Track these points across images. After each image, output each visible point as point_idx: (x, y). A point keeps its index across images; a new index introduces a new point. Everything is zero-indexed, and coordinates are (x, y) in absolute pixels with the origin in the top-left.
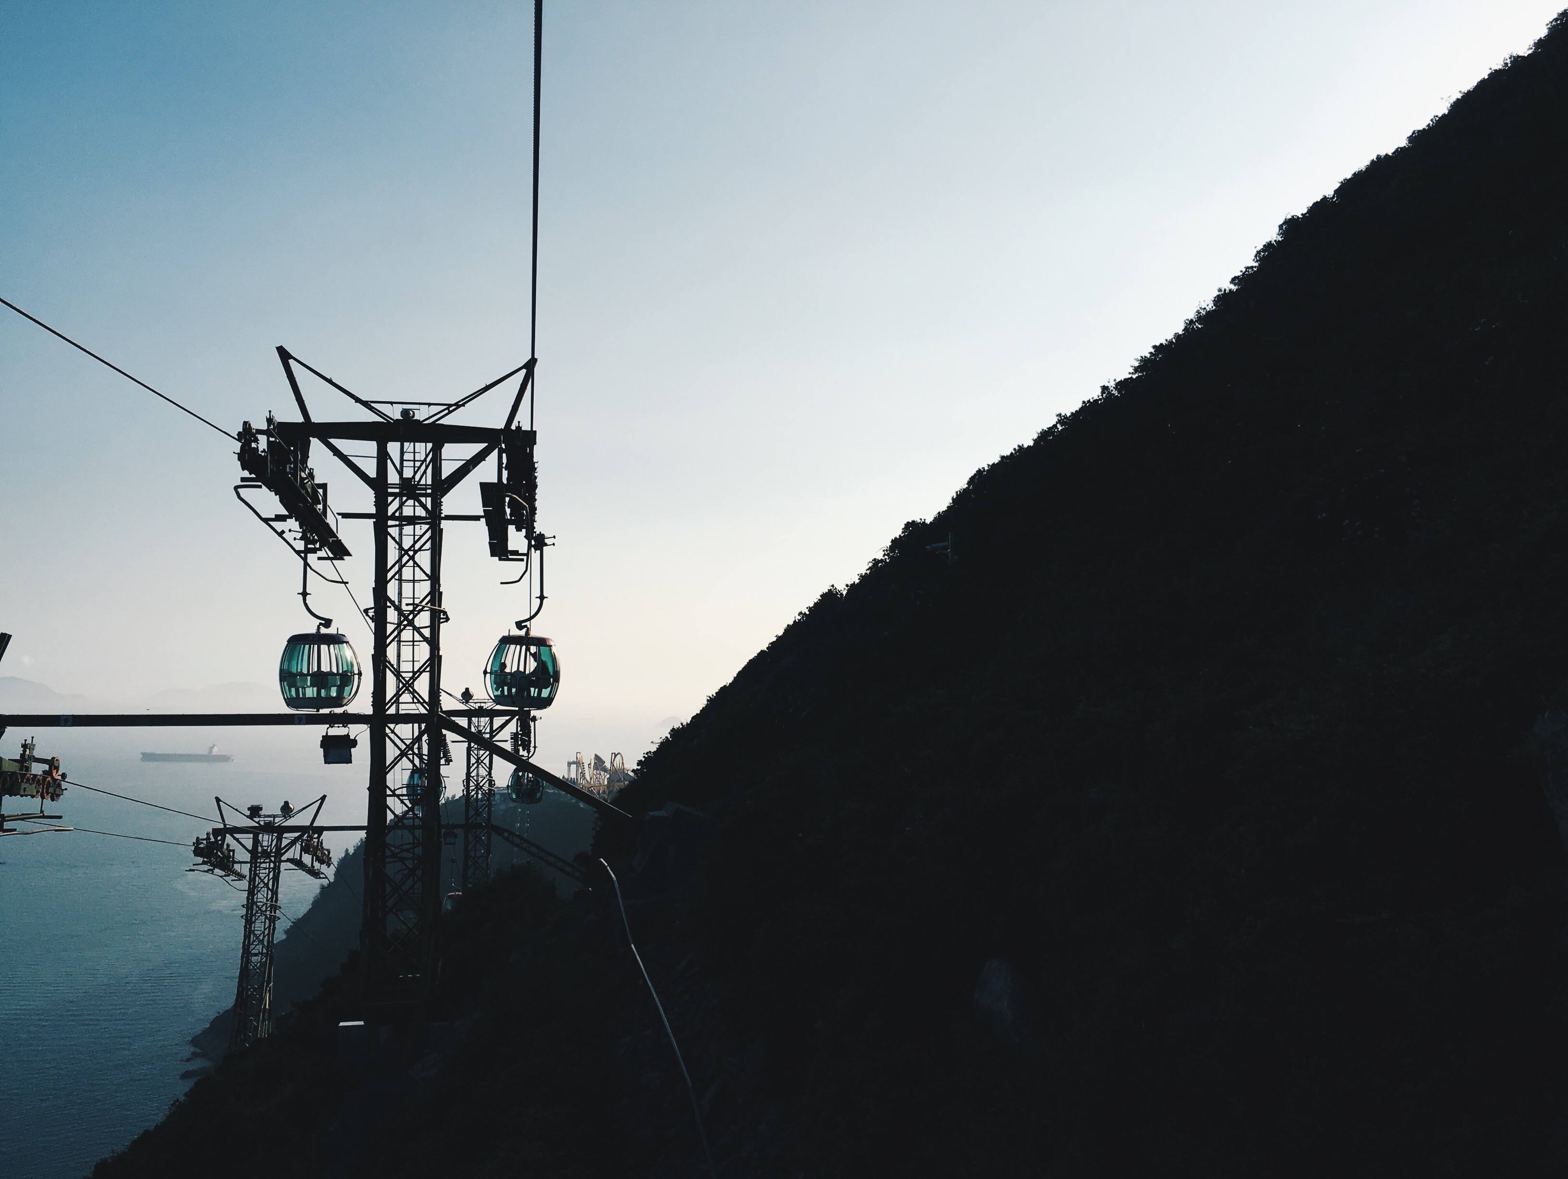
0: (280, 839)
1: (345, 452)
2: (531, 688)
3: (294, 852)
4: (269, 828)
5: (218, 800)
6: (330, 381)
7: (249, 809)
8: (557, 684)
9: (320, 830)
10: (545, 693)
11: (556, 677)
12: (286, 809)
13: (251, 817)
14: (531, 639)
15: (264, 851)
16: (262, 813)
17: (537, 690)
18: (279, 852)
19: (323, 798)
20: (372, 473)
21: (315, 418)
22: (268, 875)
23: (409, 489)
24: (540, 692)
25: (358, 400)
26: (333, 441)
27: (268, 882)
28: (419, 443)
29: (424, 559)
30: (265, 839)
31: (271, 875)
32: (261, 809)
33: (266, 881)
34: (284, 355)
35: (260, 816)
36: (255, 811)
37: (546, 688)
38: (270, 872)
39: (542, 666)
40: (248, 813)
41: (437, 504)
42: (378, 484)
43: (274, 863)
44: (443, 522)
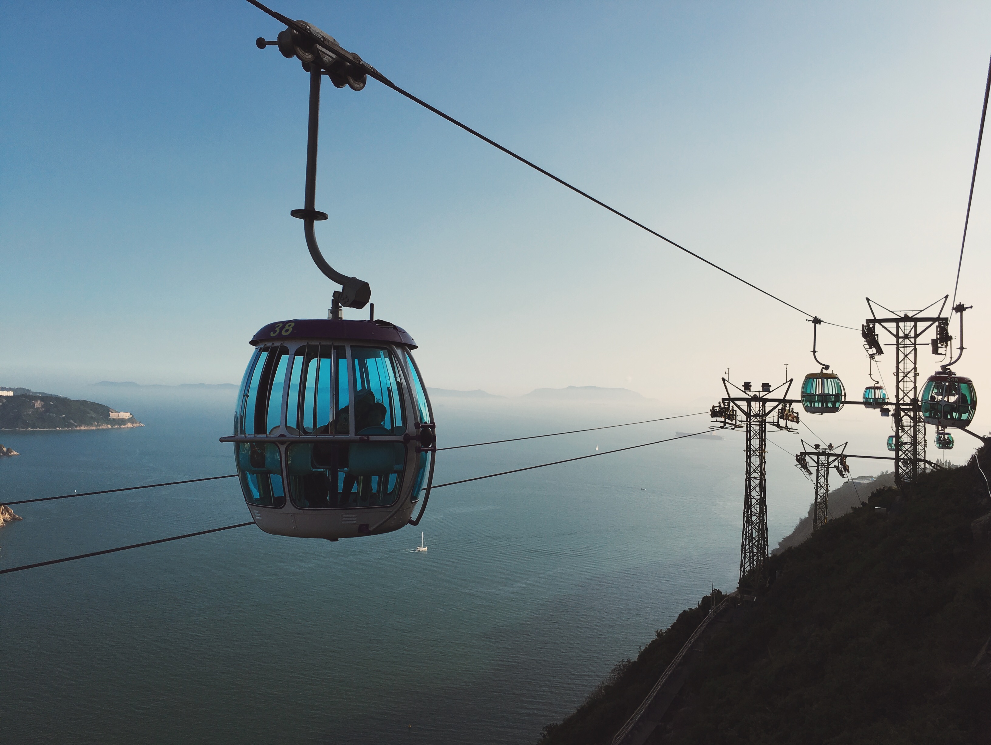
0: (828, 458)
1: (886, 326)
2: (953, 413)
3: (836, 463)
4: (823, 454)
5: (802, 441)
6: (882, 306)
7: (815, 445)
8: (974, 410)
9: (846, 456)
10: (964, 417)
11: (974, 405)
12: (830, 446)
13: (816, 449)
14: (953, 378)
15: (822, 463)
16: (820, 447)
17: (957, 414)
18: (828, 464)
19: (847, 443)
20: (895, 334)
21: (877, 318)
22: (824, 472)
23: (906, 337)
24: (960, 416)
25: (889, 311)
26: (882, 323)
27: (824, 475)
28: (910, 323)
29: (911, 357)
30: (823, 458)
31: (826, 472)
32: (820, 446)
33: (823, 475)
34: (868, 299)
35: (819, 449)
36: (817, 446)
37: (965, 413)
38: (825, 471)
39: (963, 398)
40: (814, 447)
41: (915, 341)
42: (897, 336)
43: (827, 468)
44: (917, 345)
